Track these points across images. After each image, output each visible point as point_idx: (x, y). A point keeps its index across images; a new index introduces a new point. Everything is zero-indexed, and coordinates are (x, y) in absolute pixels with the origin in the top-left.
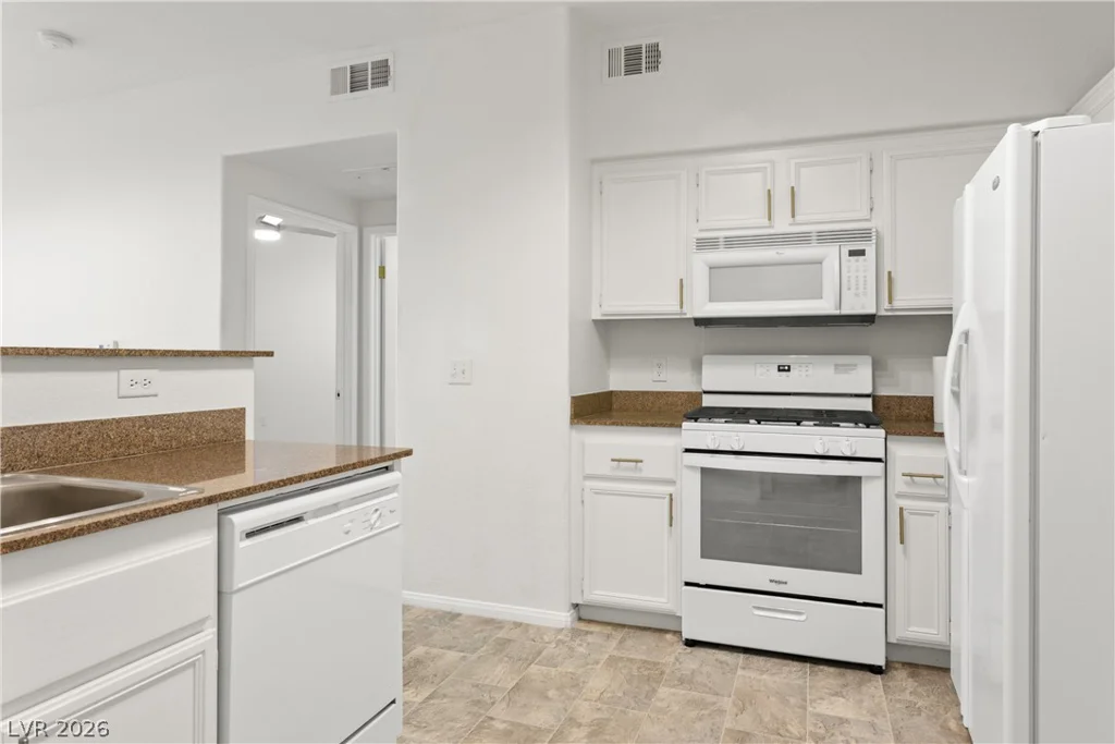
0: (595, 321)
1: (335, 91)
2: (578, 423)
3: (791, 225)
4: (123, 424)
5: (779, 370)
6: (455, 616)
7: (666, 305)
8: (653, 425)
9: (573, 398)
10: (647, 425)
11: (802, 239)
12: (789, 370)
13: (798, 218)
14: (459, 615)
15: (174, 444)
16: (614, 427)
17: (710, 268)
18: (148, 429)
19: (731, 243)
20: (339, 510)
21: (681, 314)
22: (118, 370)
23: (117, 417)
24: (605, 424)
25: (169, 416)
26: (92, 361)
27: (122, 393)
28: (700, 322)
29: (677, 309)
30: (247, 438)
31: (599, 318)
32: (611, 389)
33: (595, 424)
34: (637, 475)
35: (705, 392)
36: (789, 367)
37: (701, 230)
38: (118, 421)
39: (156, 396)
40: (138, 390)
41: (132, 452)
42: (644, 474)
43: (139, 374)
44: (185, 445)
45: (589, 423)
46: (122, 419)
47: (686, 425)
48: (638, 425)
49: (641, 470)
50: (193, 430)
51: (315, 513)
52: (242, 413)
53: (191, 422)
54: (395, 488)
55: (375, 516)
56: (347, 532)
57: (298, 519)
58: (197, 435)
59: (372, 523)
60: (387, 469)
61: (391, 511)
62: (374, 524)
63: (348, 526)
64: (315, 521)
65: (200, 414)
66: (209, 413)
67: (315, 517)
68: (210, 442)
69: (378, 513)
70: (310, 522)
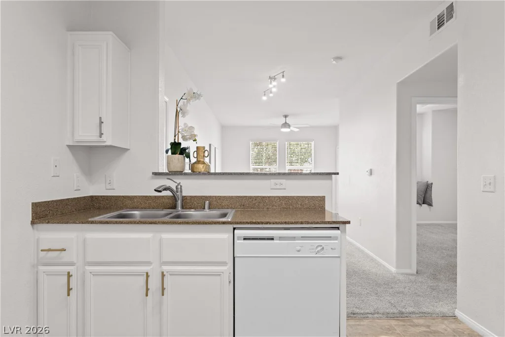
1: (432, 33)
4: (271, 198)
18: (280, 200)
20: (295, 240)
22: (270, 180)
23: (269, 195)
25: (288, 197)
26: (260, 177)
27: (271, 188)
38: (269, 197)
39: (285, 189)
40: (278, 187)
43: (278, 181)
50: (299, 203)
51: (281, 238)
52: (323, 199)
53: (298, 200)
54: (336, 238)
55: (319, 248)
56: (299, 251)
57: (273, 239)
58: (301, 205)
59: (316, 251)
60: (338, 228)
61: (332, 249)
62: (318, 252)
63: (298, 248)
64: (278, 241)
65: (302, 197)
66: (307, 197)
67: (279, 240)
68: (307, 208)
69: (322, 247)
70: (275, 241)
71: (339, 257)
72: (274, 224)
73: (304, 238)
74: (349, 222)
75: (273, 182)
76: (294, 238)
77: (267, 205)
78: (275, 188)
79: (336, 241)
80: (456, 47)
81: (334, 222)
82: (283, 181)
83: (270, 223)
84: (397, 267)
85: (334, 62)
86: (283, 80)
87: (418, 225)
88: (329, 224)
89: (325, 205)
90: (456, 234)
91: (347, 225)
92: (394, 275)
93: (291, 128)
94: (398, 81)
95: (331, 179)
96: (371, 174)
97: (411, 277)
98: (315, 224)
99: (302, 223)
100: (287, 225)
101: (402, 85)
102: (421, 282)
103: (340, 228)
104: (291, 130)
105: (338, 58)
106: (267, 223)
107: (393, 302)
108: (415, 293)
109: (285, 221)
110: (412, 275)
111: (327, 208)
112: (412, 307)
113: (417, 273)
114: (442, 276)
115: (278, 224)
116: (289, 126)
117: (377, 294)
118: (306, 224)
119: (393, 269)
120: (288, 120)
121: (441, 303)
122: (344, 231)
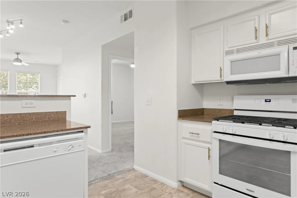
0: (193, 84)
1: (121, 22)
2: (180, 119)
3: (267, 40)
4: (22, 115)
5: (266, 101)
6: (146, 176)
7: (215, 77)
8: (203, 121)
9: (179, 111)
10: (201, 121)
11: (270, 45)
12: (270, 101)
13: (270, 37)
14: (148, 176)
15: (40, 120)
16: (190, 121)
17: (231, 62)
18: (31, 116)
19: (239, 51)
21: (221, 80)
22: (22, 100)
23: (20, 113)
24: (188, 120)
27: (23, 107)
28: (228, 83)
29: (219, 78)
30: (67, 120)
31: (194, 83)
32: (204, 108)
33: (185, 120)
34: (198, 139)
35: (235, 110)
36: (270, 100)
37: (229, 48)
38: (20, 114)
39: (35, 107)
40: (29, 106)
41: (25, 122)
42: (201, 139)
43: (29, 101)
44: (44, 121)
45: (183, 119)
46: (22, 113)
47: (214, 122)
48: (198, 121)
49: (199, 137)
50: (47, 117)
51: (40, 145)
52: (65, 112)
53: (46, 115)
54: (81, 138)
55: (70, 147)
56: (55, 152)
57: (33, 146)
58: (48, 118)
59: (69, 149)
60: (82, 132)
61: (79, 146)
62: (70, 149)
63: (55, 150)
64: (38, 148)
65: (49, 112)
66: (53, 112)
67: (39, 146)
68: (53, 120)
69: (72, 146)
70: (35, 148)
71: (84, 150)
72: (34, 134)
73: (59, 142)
74: (89, 127)
75: (24, 102)
76: (51, 143)
77: (19, 120)
78: (26, 106)
79: (82, 140)
80: (133, 33)
81: (81, 128)
82: (33, 102)
83: (31, 134)
84: (102, 150)
85: (63, 23)
86: (21, 26)
87: (112, 124)
88: (77, 129)
89: (66, 117)
90: (134, 126)
91: (88, 129)
92: (100, 154)
93: (22, 62)
94: (103, 44)
95: (70, 99)
96: (85, 96)
97: (109, 153)
98: (67, 130)
99: (58, 131)
100: (45, 134)
101: (104, 47)
102: (115, 155)
103: (84, 131)
104: (22, 64)
105: (66, 21)
106: (28, 135)
107: (104, 170)
108: (114, 162)
109: (44, 131)
110: (109, 152)
111: (68, 119)
112: (114, 170)
113: (112, 150)
114: (123, 150)
115: (38, 134)
116: (21, 61)
117: (94, 168)
118: (61, 131)
119: (99, 151)
120: (20, 57)
121: (126, 164)
122: (86, 133)
